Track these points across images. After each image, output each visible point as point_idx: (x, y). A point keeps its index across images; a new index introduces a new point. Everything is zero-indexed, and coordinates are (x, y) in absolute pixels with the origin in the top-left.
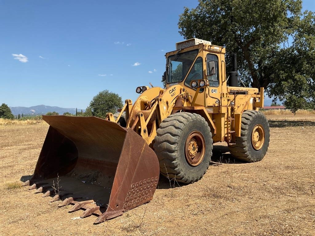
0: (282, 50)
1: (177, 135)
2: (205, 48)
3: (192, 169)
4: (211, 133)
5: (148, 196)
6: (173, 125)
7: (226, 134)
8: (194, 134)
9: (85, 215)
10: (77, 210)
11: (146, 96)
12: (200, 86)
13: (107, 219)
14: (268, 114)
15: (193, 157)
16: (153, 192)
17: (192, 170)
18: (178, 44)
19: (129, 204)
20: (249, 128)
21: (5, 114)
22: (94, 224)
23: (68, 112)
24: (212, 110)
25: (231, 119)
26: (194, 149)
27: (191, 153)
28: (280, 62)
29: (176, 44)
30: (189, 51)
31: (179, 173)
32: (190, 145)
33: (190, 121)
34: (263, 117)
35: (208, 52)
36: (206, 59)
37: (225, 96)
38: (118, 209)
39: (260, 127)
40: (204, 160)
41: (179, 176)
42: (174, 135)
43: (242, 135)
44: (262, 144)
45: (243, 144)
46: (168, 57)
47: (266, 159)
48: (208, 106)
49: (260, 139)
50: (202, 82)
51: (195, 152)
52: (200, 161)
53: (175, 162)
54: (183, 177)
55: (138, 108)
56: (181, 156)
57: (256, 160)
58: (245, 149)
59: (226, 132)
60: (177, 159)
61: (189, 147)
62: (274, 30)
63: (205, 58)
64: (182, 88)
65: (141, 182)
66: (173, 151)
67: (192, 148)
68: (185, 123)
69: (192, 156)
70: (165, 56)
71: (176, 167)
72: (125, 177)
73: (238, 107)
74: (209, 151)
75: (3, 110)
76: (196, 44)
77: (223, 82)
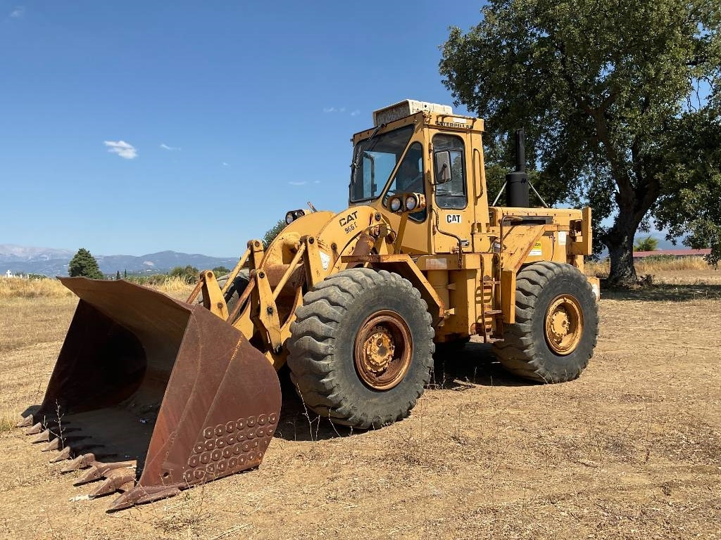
0: (685, 116)
1: (333, 321)
2: (429, 121)
3: (377, 396)
4: (428, 315)
5: (250, 455)
6: (326, 298)
7: (479, 318)
8: (379, 318)
9: (99, 492)
10: (93, 481)
11: (295, 233)
12: (408, 209)
13: (138, 501)
14: (677, 269)
15: (381, 369)
16: (264, 447)
17: (375, 400)
18: (378, 114)
19: (197, 473)
20: (536, 304)
21: (84, 271)
22: (109, 512)
23: (223, 266)
24: (444, 262)
25: (493, 283)
26: (382, 351)
27: (373, 360)
28: (680, 143)
29: (374, 113)
30: (398, 129)
31: (339, 405)
32: (370, 342)
33: (368, 289)
34: (575, 277)
35: (437, 131)
36: (432, 146)
37: (484, 229)
38: (167, 482)
39: (569, 301)
40: (410, 376)
41: (339, 413)
42: (326, 320)
43: (518, 319)
44: (577, 341)
45: (521, 341)
46: (358, 144)
47: (587, 377)
48: (438, 254)
49: (571, 330)
50: (409, 199)
51: (386, 357)
52: (397, 380)
53: (328, 380)
54: (350, 415)
55: (275, 258)
56: (344, 367)
57: (557, 379)
58: (528, 352)
59: (479, 314)
60: (331, 374)
61: (369, 347)
62: (658, 71)
63: (430, 144)
64: (374, 212)
65: (230, 424)
66: (322, 357)
67: (378, 349)
68: (353, 293)
69: (376, 366)
70: (352, 140)
71: (331, 391)
72: (185, 412)
73: (511, 254)
74: (425, 355)
75: (80, 262)
76: (411, 113)
77: (476, 198)
